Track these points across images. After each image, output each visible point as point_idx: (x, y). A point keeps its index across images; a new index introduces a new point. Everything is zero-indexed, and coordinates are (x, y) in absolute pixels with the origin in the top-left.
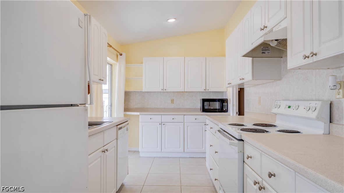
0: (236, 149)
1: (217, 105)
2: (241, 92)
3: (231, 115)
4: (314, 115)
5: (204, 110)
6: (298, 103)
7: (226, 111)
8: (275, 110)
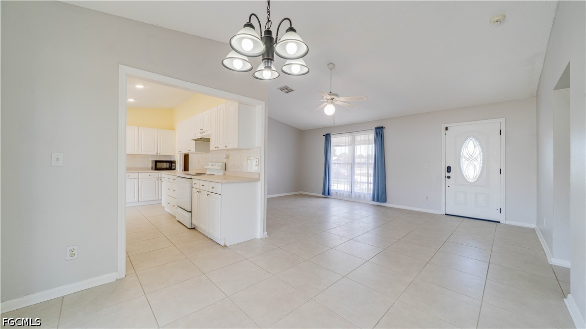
0: (189, 183)
1: (165, 165)
2: (186, 157)
3: (179, 171)
4: (219, 168)
5: (156, 169)
6: (215, 163)
7: (175, 169)
8: (206, 167)
